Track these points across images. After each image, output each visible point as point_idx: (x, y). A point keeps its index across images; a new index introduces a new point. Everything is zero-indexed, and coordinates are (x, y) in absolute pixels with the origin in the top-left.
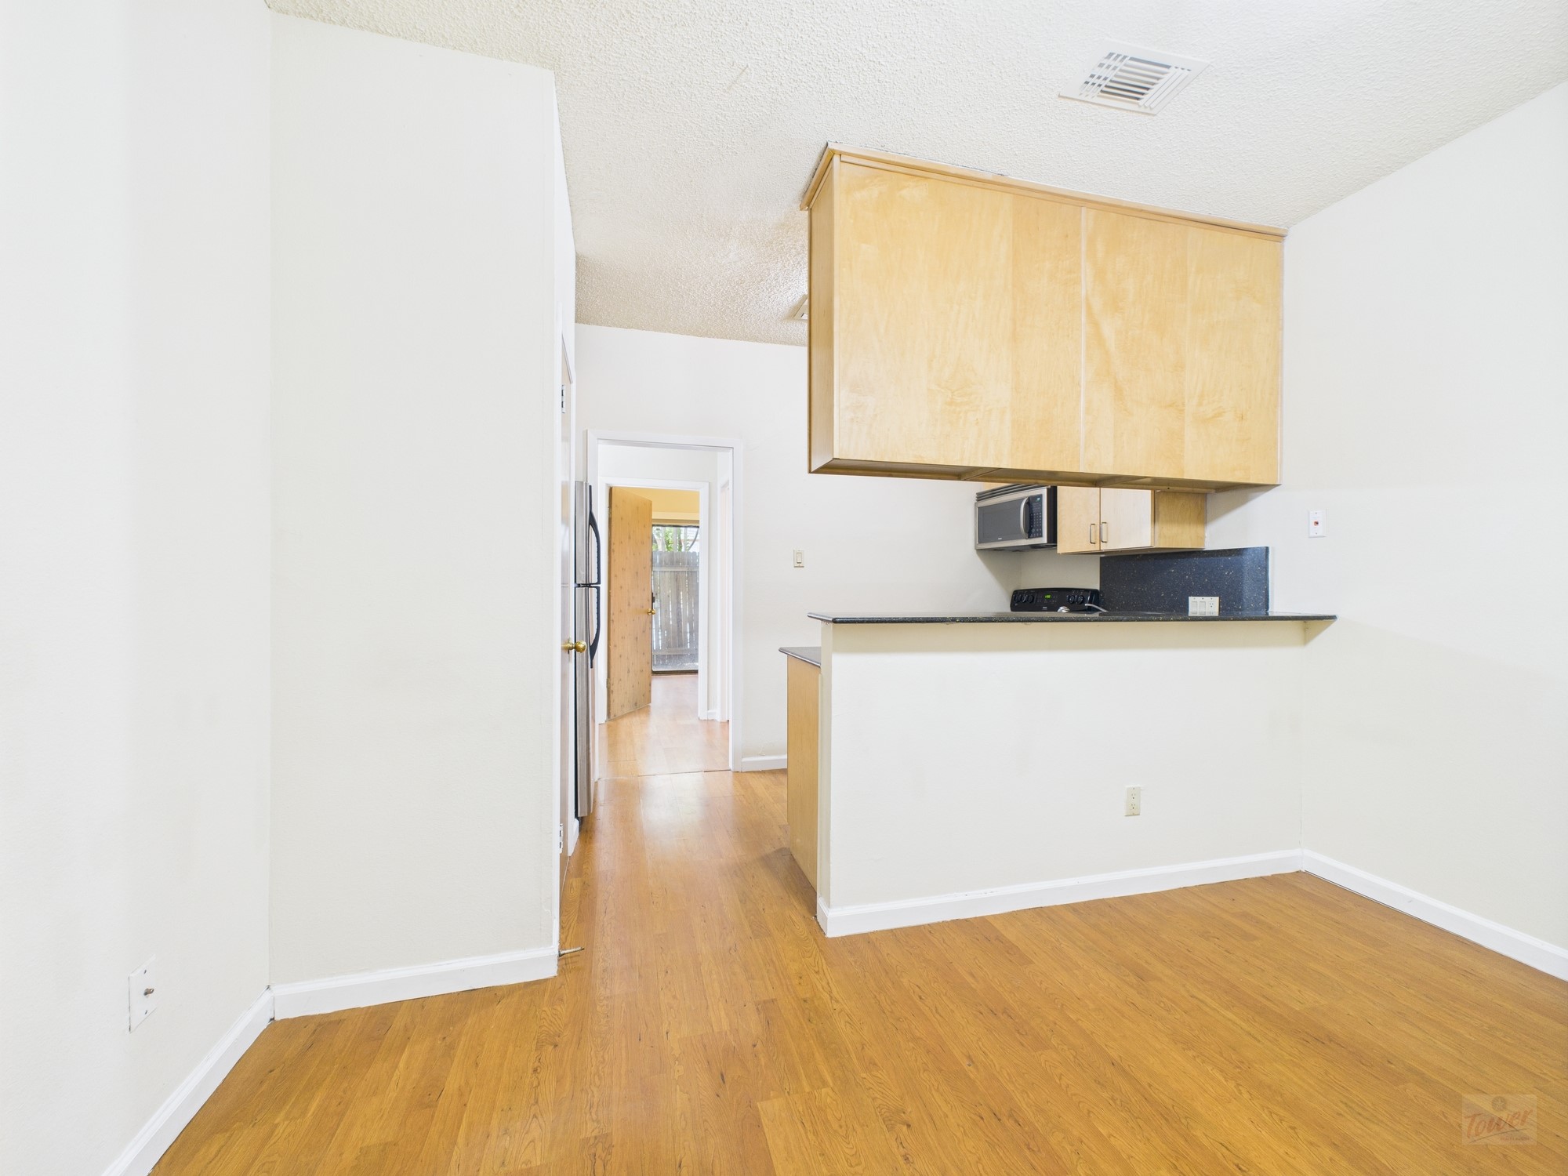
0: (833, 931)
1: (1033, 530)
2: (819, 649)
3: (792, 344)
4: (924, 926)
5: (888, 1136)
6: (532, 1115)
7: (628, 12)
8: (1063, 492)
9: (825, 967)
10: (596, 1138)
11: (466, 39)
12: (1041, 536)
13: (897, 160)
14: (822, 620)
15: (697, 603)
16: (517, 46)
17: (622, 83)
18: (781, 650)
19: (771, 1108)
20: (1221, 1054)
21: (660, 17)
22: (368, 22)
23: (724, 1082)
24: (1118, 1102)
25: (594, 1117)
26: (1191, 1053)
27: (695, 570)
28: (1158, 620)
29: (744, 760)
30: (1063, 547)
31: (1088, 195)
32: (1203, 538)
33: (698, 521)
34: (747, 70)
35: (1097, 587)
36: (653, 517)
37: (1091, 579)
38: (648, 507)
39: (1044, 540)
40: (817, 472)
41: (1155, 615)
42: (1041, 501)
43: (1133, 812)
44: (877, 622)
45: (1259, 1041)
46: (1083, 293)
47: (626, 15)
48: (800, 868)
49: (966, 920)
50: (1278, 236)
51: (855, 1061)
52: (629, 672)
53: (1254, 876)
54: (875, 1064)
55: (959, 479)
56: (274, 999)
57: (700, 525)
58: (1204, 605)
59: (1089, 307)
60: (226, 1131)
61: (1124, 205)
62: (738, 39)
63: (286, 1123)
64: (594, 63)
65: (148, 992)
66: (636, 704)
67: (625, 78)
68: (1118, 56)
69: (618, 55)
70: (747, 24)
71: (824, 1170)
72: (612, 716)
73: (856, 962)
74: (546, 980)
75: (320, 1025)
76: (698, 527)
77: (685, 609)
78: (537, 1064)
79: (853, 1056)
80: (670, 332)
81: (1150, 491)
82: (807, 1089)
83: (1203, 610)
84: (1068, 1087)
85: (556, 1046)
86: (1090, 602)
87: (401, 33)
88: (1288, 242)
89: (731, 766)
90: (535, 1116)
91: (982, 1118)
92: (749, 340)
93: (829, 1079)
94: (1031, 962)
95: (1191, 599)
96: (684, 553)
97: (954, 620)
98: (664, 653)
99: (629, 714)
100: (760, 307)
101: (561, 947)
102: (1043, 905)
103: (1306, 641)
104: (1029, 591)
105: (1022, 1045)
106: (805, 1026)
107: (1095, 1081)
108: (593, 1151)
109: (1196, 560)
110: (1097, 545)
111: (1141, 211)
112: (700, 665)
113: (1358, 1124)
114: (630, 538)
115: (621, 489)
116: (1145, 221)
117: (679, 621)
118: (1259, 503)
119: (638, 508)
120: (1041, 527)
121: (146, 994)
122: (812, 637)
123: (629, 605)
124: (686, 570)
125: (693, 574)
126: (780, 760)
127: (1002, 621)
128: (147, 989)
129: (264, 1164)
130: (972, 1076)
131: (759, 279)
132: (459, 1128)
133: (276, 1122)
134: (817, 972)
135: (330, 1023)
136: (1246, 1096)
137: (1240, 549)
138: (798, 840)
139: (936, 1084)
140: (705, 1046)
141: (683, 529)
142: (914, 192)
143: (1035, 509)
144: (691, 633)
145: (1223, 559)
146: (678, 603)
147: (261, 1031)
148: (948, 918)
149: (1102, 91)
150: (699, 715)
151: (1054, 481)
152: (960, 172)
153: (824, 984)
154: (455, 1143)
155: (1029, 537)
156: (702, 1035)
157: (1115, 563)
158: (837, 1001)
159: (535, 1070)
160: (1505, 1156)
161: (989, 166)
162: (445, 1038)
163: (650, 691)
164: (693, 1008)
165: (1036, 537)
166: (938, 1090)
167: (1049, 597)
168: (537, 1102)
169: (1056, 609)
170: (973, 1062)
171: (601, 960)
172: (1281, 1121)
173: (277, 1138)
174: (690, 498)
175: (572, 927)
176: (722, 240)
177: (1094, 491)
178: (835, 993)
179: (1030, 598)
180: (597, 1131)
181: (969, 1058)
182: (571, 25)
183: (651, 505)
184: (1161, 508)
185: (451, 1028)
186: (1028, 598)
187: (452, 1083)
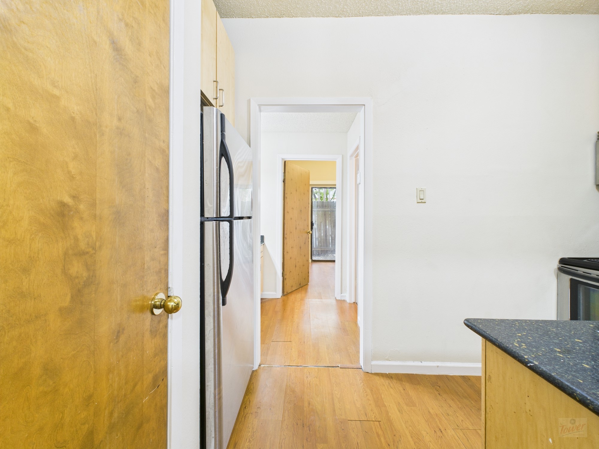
15: (334, 226)
27: (334, 210)
33: (336, 185)
57: (336, 187)
72: (285, 293)
76: (335, 188)
123: (296, 229)
124: (329, 210)
125: (333, 213)
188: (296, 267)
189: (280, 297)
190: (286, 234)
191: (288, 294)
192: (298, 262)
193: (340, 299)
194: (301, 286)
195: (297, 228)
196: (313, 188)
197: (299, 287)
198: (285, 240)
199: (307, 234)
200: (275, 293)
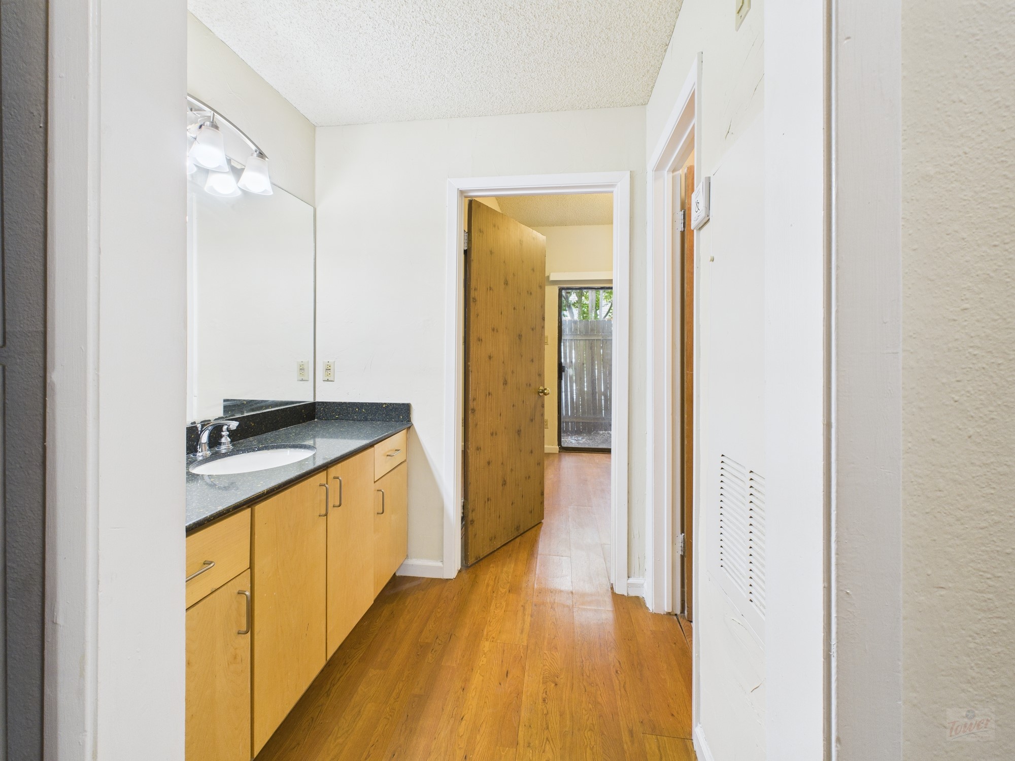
188: (504, 483)
189: (452, 574)
190: (474, 400)
191: (479, 561)
192: (512, 470)
193: (626, 594)
194: (521, 531)
195: (509, 381)
196: (563, 289)
197: (516, 534)
198: (470, 416)
199: (537, 396)
200: (440, 564)
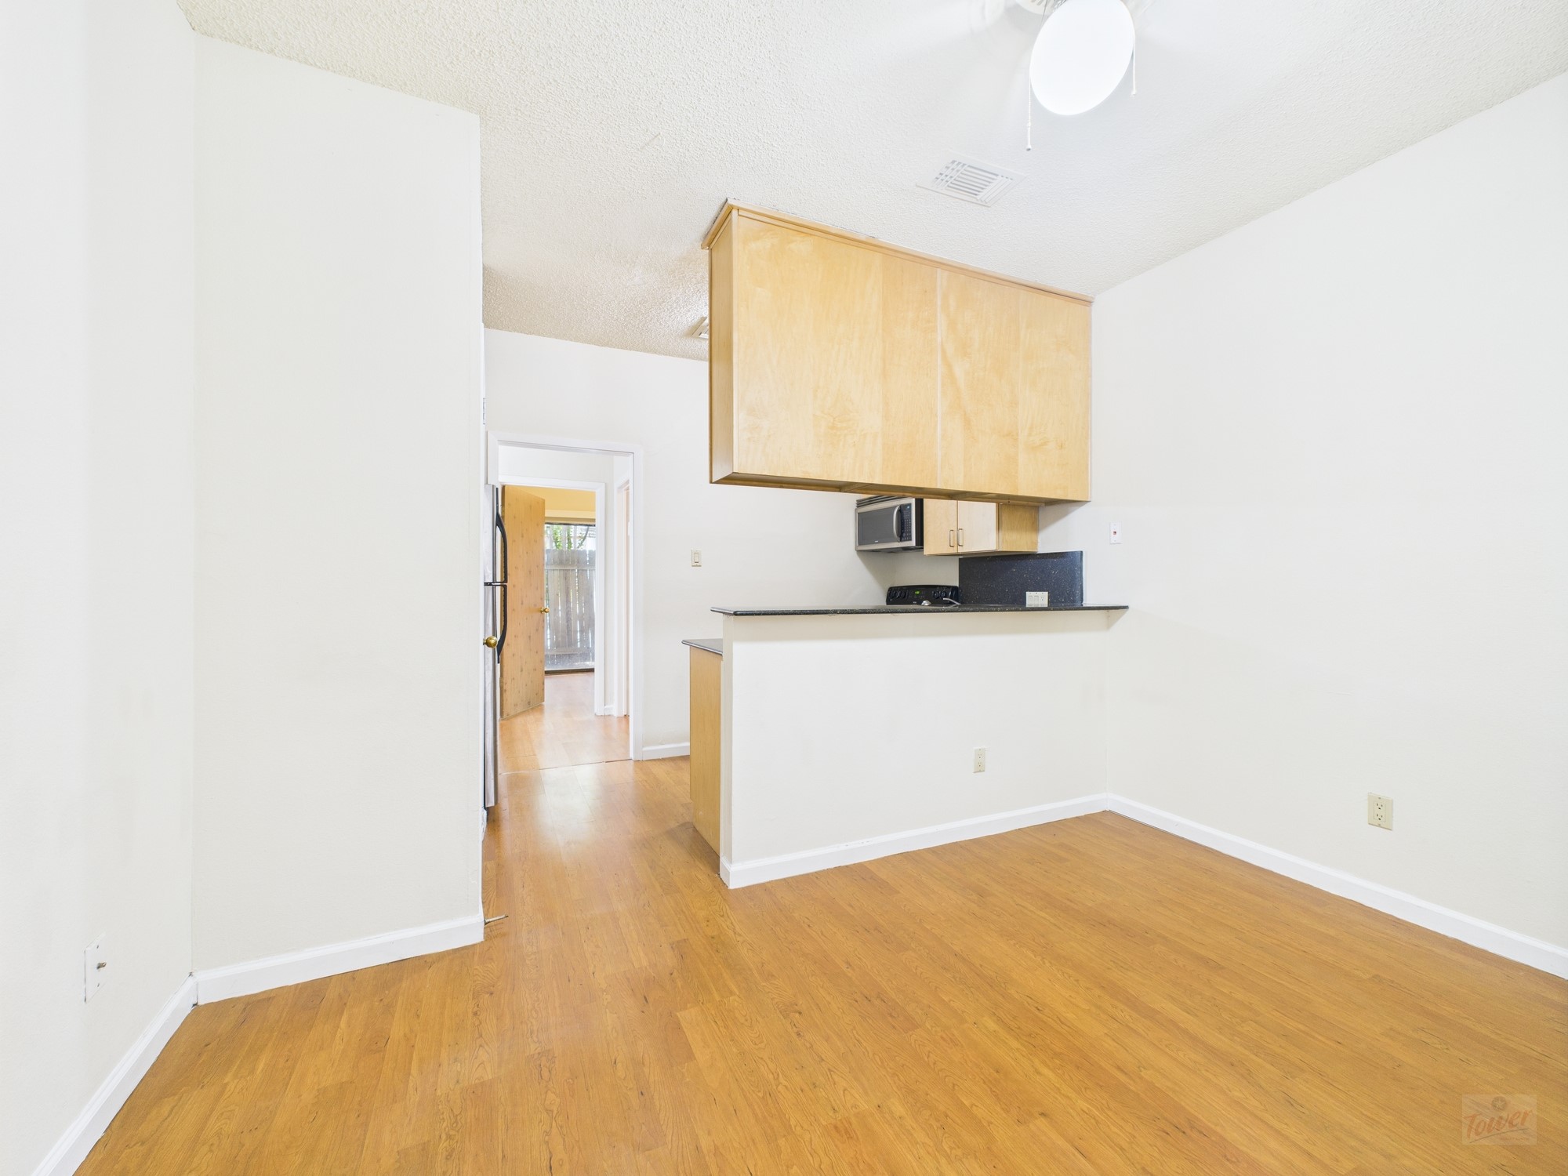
0: (733, 884)
1: (904, 535)
2: (722, 640)
3: (690, 357)
4: (812, 874)
5: (784, 1021)
6: (478, 1045)
7: (555, 81)
8: (929, 504)
9: (728, 911)
10: (539, 1054)
11: (396, 80)
12: (911, 540)
13: (786, 218)
14: (724, 613)
16: (446, 92)
17: (544, 133)
18: (684, 642)
19: (688, 1016)
20: (1034, 940)
21: (584, 88)
22: (298, 55)
23: (647, 1001)
24: (958, 979)
25: (535, 1039)
26: (1012, 942)
28: (997, 611)
29: (645, 749)
30: (929, 548)
31: (943, 259)
32: (1036, 543)
33: (594, 520)
34: (659, 137)
35: (956, 583)
36: (546, 515)
37: (950, 577)
38: (541, 505)
39: (913, 543)
40: (717, 482)
41: (995, 607)
42: (910, 509)
43: (980, 769)
44: (772, 614)
45: (1061, 929)
46: (939, 339)
47: (553, 82)
48: (702, 838)
49: (847, 866)
50: (1087, 302)
51: (757, 975)
52: (522, 671)
53: (1072, 817)
54: (773, 976)
55: (840, 491)
56: (197, 984)
57: (596, 523)
58: (1037, 598)
59: (944, 352)
60: (174, 1095)
61: (970, 269)
62: (653, 113)
63: (236, 1081)
64: (519, 114)
65: (100, 966)
66: (529, 703)
67: (548, 129)
68: (959, 163)
69: (542, 111)
70: (660, 103)
71: (734, 1050)
72: (505, 716)
73: (755, 906)
74: (474, 945)
75: (248, 1004)
77: (575, 607)
78: (476, 1009)
79: (755, 972)
80: (571, 340)
81: (995, 504)
82: (718, 998)
83: (1036, 603)
84: (922, 973)
85: (492, 994)
86: (951, 598)
87: (331, 68)
88: (1094, 306)
89: (632, 756)
90: (481, 1046)
91: (856, 1001)
92: (648, 352)
93: (736, 990)
94: (899, 892)
95: (1028, 593)
96: (573, 552)
97: (835, 612)
98: (553, 653)
99: (522, 713)
100: (661, 324)
101: (486, 915)
102: (909, 850)
103: (1109, 626)
104: (901, 588)
105: (888, 950)
106: (714, 955)
107: (942, 967)
108: (538, 1062)
109: (1032, 561)
110: (955, 548)
111: (984, 275)
112: (596, 663)
113: (1120, 973)
114: (523, 536)
115: (515, 488)
116: (986, 283)
117: (568, 620)
118: (1077, 515)
119: (531, 507)
120: (910, 532)
121: (99, 968)
122: (713, 630)
123: (522, 604)
126: (683, 747)
127: (874, 613)
128: (101, 962)
129: (222, 1114)
130: (850, 975)
131: (661, 301)
132: (410, 1063)
133: (225, 1081)
134: (723, 916)
135: (259, 1001)
136: (1048, 964)
137: (1063, 553)
138: (701, 813)
139: (821, 983)
140: (628, 979)
141: (573, 527)
142: (802, 246)
143: (905, 516)
144: (582, 631)
145: (1051, 560)
146: (568, 601)
147: (186, 1015)
148: (832, 866)
149: (948, 186)
150: (596, 711)
151: (921, 496)
152: (839, 233)
153: (728, 923)
154: (409, 1074)
155: (901, 541)
156: (625, 972)
157: (973, 565)
158: (740, 935)
159: (475, 1014)
160: (1208, 980)
161: (863, 229)
162: (381, 1000)
163: (543, 690)
164: (615, 953)
165: (906, 540)
166: (823, 987)
167: (918, 593)
168: (481, 1036)
169: (919, 603)
170: (851, 966)
171: (524, 925)
172: (1069, 977)
173: (229, 1093)
174: (588, 498)
175: (492, 902)
176: (628, 266)
177: (952, 503)
178: (737, 928)
179: (903, 595)
180: (539, 1048)
181: (848, 963)
182: (501, 83)
183: (544, 503)
184: (1004, 517)
185: (387, 992)
186: (901, 594)
187: (397, 1029)
